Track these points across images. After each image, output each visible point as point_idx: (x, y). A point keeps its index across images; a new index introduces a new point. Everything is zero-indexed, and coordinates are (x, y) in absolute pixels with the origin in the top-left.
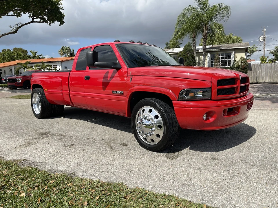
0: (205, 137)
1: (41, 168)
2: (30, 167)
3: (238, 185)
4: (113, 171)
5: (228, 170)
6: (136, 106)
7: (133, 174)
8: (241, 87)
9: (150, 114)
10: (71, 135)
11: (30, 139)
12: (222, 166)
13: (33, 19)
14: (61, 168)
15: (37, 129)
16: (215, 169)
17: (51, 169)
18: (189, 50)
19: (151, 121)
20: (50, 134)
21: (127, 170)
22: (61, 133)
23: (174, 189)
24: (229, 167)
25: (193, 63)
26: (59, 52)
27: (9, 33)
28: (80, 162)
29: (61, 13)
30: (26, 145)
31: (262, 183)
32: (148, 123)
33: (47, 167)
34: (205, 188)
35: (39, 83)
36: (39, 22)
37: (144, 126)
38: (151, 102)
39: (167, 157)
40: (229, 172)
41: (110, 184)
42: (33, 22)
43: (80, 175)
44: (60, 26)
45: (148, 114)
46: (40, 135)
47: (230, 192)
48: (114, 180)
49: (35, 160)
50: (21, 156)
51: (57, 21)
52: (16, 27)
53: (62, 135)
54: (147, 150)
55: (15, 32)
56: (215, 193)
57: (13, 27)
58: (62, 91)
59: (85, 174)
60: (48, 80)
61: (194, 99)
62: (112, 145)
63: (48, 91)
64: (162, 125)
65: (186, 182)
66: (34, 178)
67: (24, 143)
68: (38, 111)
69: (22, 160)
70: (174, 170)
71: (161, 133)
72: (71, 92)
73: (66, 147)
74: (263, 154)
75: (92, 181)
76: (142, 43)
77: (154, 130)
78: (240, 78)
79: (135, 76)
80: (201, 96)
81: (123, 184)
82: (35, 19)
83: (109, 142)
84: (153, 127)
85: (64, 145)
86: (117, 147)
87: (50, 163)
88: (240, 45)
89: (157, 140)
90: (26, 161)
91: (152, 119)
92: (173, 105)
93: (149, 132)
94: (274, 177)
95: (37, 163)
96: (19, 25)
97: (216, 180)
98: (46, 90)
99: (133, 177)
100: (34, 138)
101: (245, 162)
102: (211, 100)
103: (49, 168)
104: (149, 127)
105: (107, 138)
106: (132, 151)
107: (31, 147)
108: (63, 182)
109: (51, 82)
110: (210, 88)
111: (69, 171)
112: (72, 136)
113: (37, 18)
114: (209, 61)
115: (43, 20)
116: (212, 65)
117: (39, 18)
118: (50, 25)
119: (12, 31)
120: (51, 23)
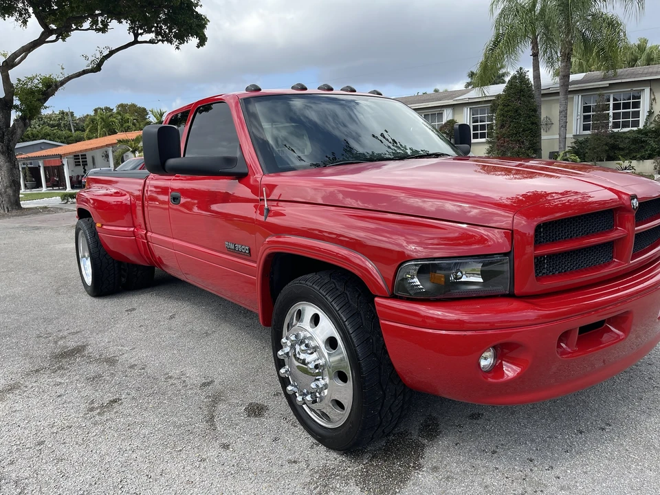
6: (280, 297)
8: (639, 236)
9: (313, 330)
10: (132, 360)
11: (23, 372)
13: (136, 35)
15: (66, 333)
18: (521, 91)
19: (316, 356)
20: (83, 356)
22: (112, 350)
27: (85, 72)
29: (199, 16)
35: (87, 207)
36: (151, 42)
37: (297, 364)
42: (136, 42)
44: (198, 47)
45: (310, 330)
46: (56, 357)
51: (192, 36)
52: (98, 56)
53: (108, 360)
54: (312, 440)
55: (98, 68)
57: (91, 59)
62: (220, 408)
63: (104, 227)
72: (149, 234)
73: (92, 409)
76: (332, 89)
77: (326, 385)
78: (635, 203)
80: (479, 279)
82: (141, 34)
83: (220, 394)
84: (322, 375)
85: (92, 402)
86: (230, 418)
96: (106, 52)
98: (100, 225)
100: (36, 368)
102: (511, 296)
105: (221, 378)
106: (266, 441)
112: (132, 366)
113: (150, 31)
114: (579, 117)
115: (163, 37)
116: (586, 128)
117: (152, 32)
118: (178, 48)
119: (90, 68)
120: (180, 43)
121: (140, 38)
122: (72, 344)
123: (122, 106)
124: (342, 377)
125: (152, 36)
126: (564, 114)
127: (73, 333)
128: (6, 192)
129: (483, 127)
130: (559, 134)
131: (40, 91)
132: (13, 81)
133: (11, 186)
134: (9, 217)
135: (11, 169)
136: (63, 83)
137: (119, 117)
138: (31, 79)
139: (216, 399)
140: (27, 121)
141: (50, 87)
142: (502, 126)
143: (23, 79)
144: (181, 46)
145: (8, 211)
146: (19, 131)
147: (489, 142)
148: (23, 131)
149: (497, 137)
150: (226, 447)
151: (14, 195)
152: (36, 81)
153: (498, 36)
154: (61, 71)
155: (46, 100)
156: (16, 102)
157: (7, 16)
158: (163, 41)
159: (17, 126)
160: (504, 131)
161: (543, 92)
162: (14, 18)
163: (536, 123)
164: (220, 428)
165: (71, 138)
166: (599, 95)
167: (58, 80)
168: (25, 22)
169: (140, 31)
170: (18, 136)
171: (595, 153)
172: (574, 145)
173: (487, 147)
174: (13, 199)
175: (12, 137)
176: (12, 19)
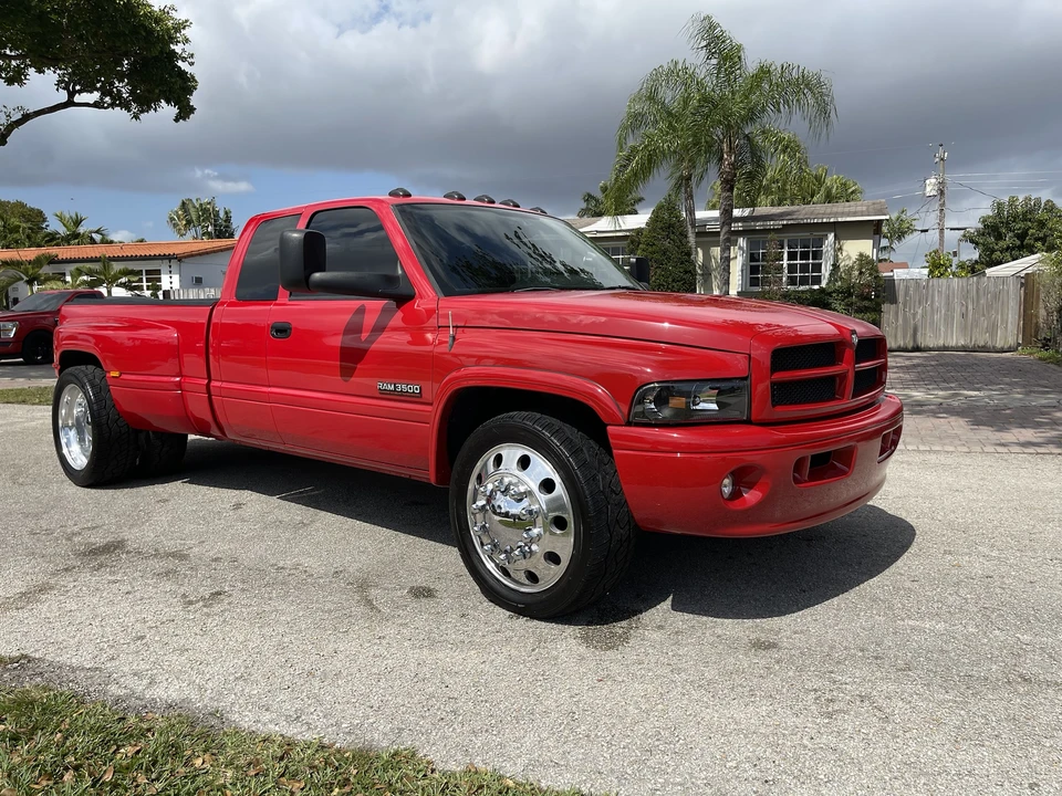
0: (730, 558)
1: (88, 692)
2: (45, 689)
3: (853, 748)
4: (375, 701)
5: (815, 690)
6: (470, 442)
7: (454, 712)
9: (522, 474)
10: (211, 554)
11: (45, 572)
12: (791, 673)
13: (71, 94)
14: (168, 691)
15: (76, 529)
16: (768, 684)
17: (128, 696)
18: (671, 226)
19: (525, 503)
20: (128, 552)
21: (432, 696)
22: (170, 545)
23: (612, 770)
24: (816, 676)
25: (686, 272)
26: (172, 219)
28: (247, 667)
29: (182, 74)
30: (28, 597)
31: (938, 738)
32: (516, 509)
33: (114, 689)
34: (728, 765)
35: (89, 347)
36: (96, 105)
37: (498, 518)
38: (525, 430)
39: (586, 639)
40: (816, 699)
41: (364, 757)
42: (70, 103)
43: (246, 719)
44: (176, 120)
45: (517, 473)
46: (85, 555)
47: (822, 777)
48: (381, 737)
49: (64, 659)
50: (8, 642)
51: (168, 102)
53: (173, 555)
54: (508, 613)
56: (766, 782)
58: (178, 379)
59: (267, 716)
60: (123, 336)
61: (686, 420)
62: (373, 592)
63: (124, 376)
64: (570, 517)
65: (658, 740)
66: (59, 735)
67: (20, 586)
68: (78, 457)
69: (13, 660)
70: (611, 691)
71: (565, 545)
72: (213, 383)
73: (191, 603)
74: (941, 626)
75: (290, 744)
76: (493, 202)
77: (539, 536)
78: (855, 340)
79: (466, 330)
80: (714, 406)
81: (414, 755)
82: (80, 92)
83: (365, 581)
84: (534, 524)
85: (184, 596)
86: (393, 601)
87: (126, 669)
88: (852, 209)
89: (551, 575)
90: (29, 661)
91: (529, 493)
92: (611, 440)
93: (520, 544)
94: (984, 716)
95: (73, 670)
96: (17, 116)
97: (771, 729)
98: (116, 374)
99: (455, 726)
100: (61, 567)
101: (876, 658)
102: (748, 422)
103: (122, 692)
104: (517, 522)
105: (356, 566)
106: (453, 617)
107: (47, 606)
108: (174, 750)
109: (137, 343)
110: (745, 379)
111: (201, 702)
112: (216, 560)
113: (89, 89)
114: (744, 267)
115: (115, 100)
116: (754, 282)
117: (97, 90)
120: (142, 112)
121: (77, 98)
122: (98, 539)
124: (560, 523)
125: (95, 96)
126: (727, 260)
127: (89, 529)
139: (362, 585)
144: (142, 116)
158: (113, 106)
161: (696, 230)
163: (689, 272)
169: (78, 88)
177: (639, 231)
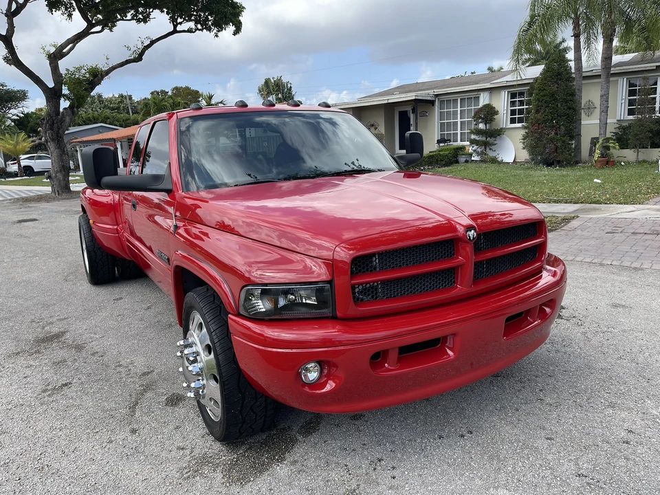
9: (197, 338)
10: (96, 348)
13: (175, 27)
18: (559, 74)
25: (570, 109)
26: (260, 92)
29: (235, 4)
36: (190, 31)
42: (175, 31)
44: (234, 34)
45: (195, 335)
46: (38, 342)
51: (229, 23)
52: (140, 46)
55: (139, 58)
57: (133, 49)
62: (147, 396)
77: (205, 385)
78: (472, 234)
82: (181, 23)
83: (152, 384)
84: (201, 376)
91: (198, 354)
96: (147, 43)
98: (92, 221)
102: (334, 318)
110: (329, 282)
113: (190, 20)
114: (624, 101)
115: (202, 26)
116: (631, 112)
117: (192, 20)
118: (217, 36)
119: (132, 58)
120: (219, 31)
121: (179, 28)
122: (55, 330)
123: (176, 88)
125: (191, 25)
126: (605, 98)
127: (61, 320)
128: (56, 176)
129: (521, 112)
130: (600, 119)
131: (87, 80)
132: (62, 71)
133: (61, 171)
134: (59, 200)
135: (61, 155)
136: (108, 72)
137: (172, 101)
138: (79, 69)
139: (147, 388)
140: (75, 109)
141: (97, 76)
142: (537, 111)
143: (72, 69)
144: (219, 34)
145: (59, 194)
146: (68, 119)
147: (525, 128)
148: (71, 119)
149: (532, 123)
150: (134, 431)
151: (64, 180)
152: (84, 71)
153: (532, 17)
154: (106, 61)
155: (92, 89)
156: (65, 91)
157: (54, 10)
158: (202, 30)
159: (65, 114)
160: (538, 116)
161: (584, 74)
162: (61, 12)
163: (573, 109)
164: (138, 414)
165: (128, 121)
166: (644, 78)
167: (103, 69)
168: (70, 16)
169: (179, 20)
170: (67, 124)
171: (637, 139)
172: (617, 131)
173: (523, 132)
174: (63, 183)
175: (61, 124)
176: (59, 13)
177: (536, 79)
